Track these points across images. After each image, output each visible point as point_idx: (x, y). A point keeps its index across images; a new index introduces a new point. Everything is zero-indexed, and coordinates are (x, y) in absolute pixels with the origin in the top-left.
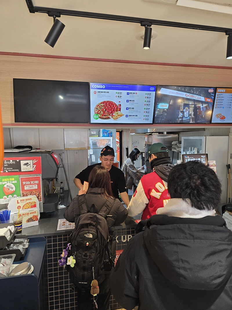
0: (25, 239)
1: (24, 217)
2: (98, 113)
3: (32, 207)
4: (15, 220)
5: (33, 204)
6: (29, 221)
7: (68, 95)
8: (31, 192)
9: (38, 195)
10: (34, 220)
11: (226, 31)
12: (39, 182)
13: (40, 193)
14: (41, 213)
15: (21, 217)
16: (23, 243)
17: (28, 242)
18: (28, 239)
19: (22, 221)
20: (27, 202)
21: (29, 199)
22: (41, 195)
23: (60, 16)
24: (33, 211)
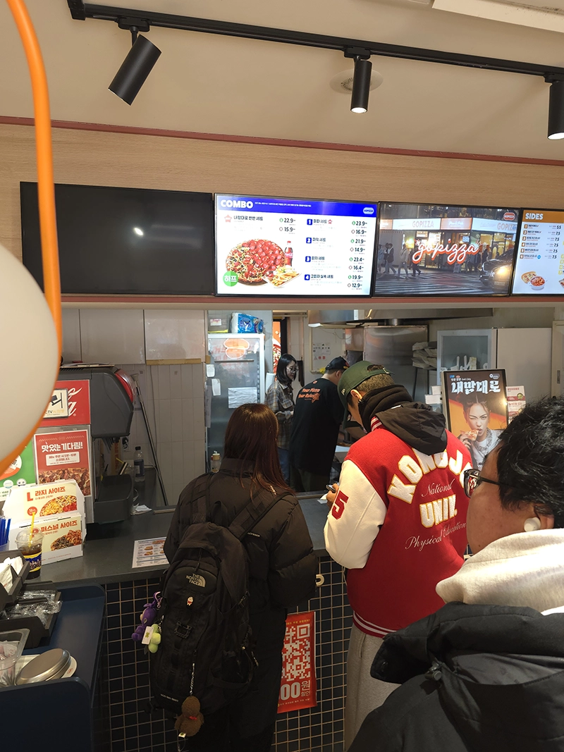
0: (50, 593)
1: (45, 536)
2: (234, 270)
3: (65, 510)
4: (22, 543)
5: (69, 503)
6: (59, 544)
7: (155, 226)
8: (63, 472)
9: (81, 478)
10: (72, 542)
11: (548, 73)
12: (85, 445)
13: (85, 473)
14: (88, 526)
15: (37, 536)
16: (47, 601)
17: (58, 597)
18: (59, 591)
19: (40, 545)
20: (53, 498)
21: (56, 490)
22: (88, 478)
23: (147, 30)
24: (68, 520)
